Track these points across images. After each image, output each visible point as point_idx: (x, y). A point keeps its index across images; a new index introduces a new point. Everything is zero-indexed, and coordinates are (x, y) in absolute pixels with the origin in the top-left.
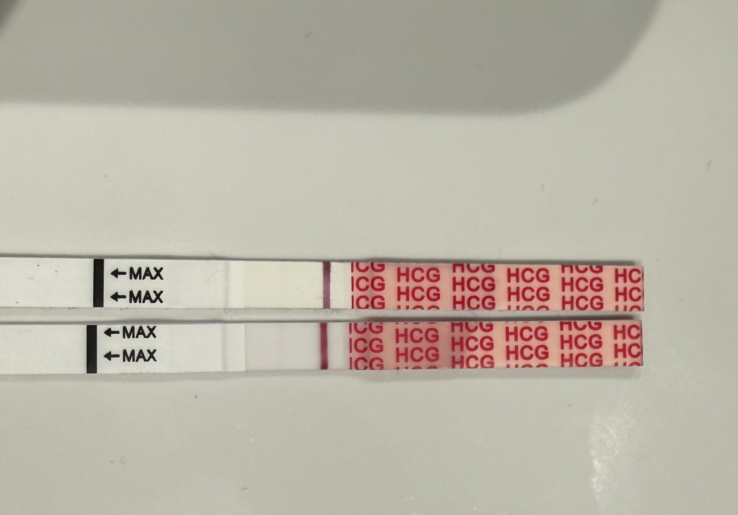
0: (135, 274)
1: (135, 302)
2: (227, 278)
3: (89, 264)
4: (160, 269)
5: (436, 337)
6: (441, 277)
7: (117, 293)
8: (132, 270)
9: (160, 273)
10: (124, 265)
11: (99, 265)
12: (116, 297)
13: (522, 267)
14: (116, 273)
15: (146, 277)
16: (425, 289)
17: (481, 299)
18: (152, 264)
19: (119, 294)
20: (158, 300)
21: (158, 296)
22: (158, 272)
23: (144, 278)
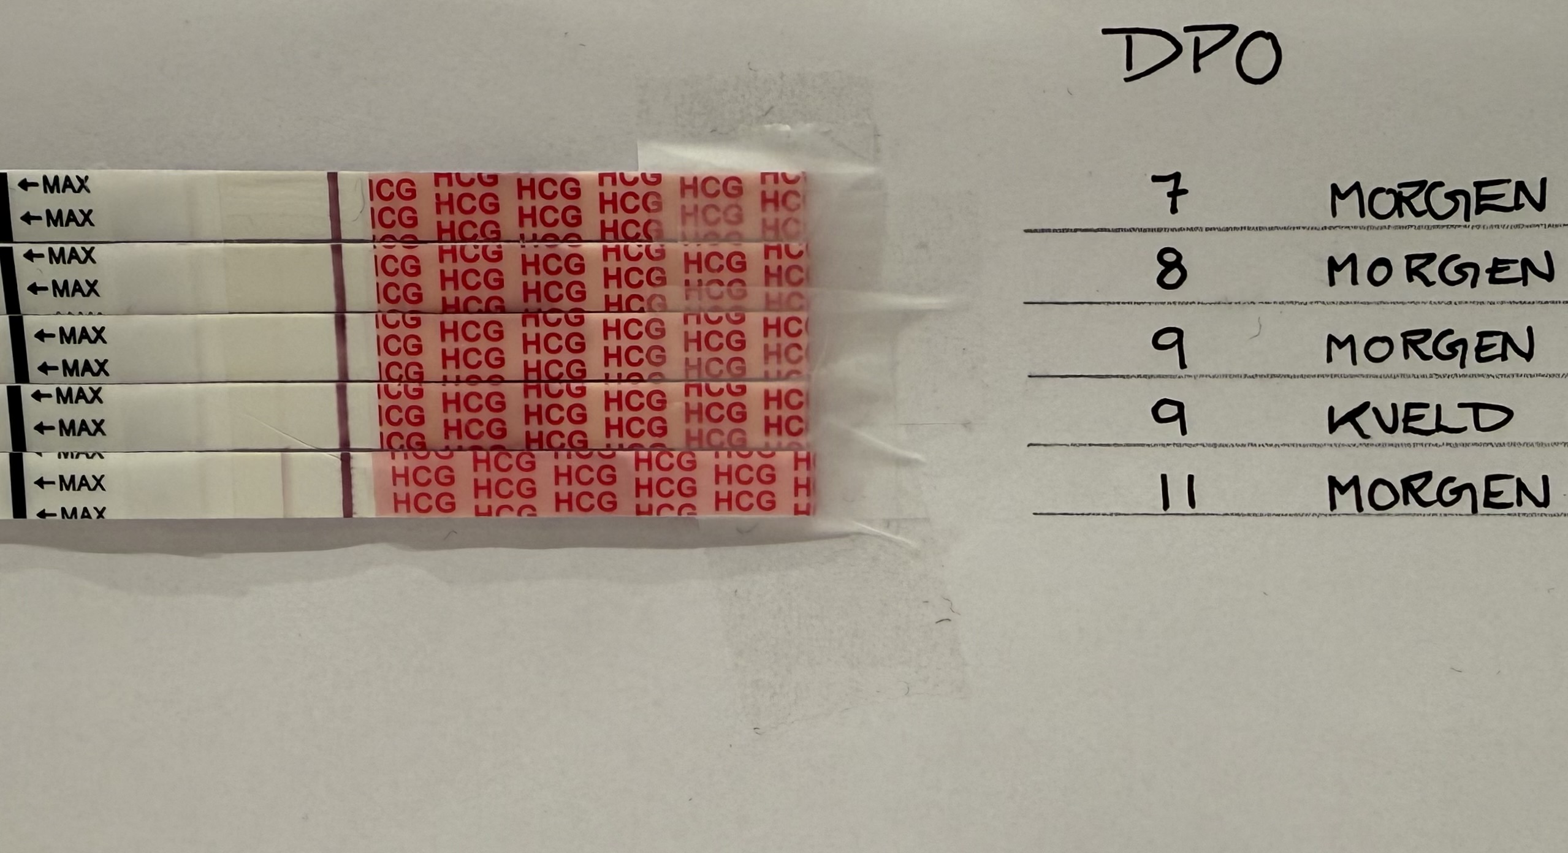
1: (71, 374)
4: (101, 329)
5: (503, 405)
6: (505, 334)
7: (45, 363)
9: (102, 334)
10: (50, 324)
12: (44, 368)
14: (41, 335)
16: (482, 352)
17: (565, 365)
18: (90, 322)
19: (49, 364)
20: (102, 372)
21: (102, 366)
23: (80, 342)
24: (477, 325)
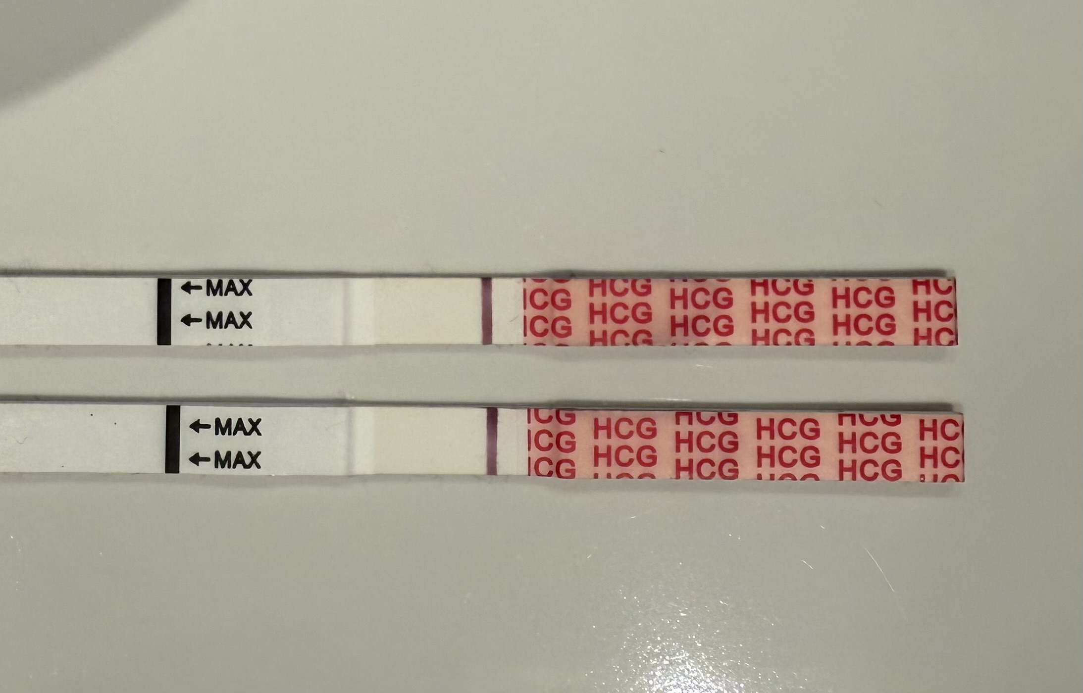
0: (222, 428)
1: (223, 467)
2: (350, 434)
3: (160, 411)
4: (258, 420)
6: (658, 432)
7: (197, 454)
8: (218, 421)
9: (258, 426)
10: (207, 415)
11: (173, 414)
12: (196, 459)
13: (778, 416)
14: (196, 426)
15: (238, 432)
16: (634, 450)
17: (717, 464)
18: (246, 413)
19: (201, 455)
20: (254, 465)
21: (254, 458)
22: (255, 425)
23: (235, 434)
24: (630, 422)
